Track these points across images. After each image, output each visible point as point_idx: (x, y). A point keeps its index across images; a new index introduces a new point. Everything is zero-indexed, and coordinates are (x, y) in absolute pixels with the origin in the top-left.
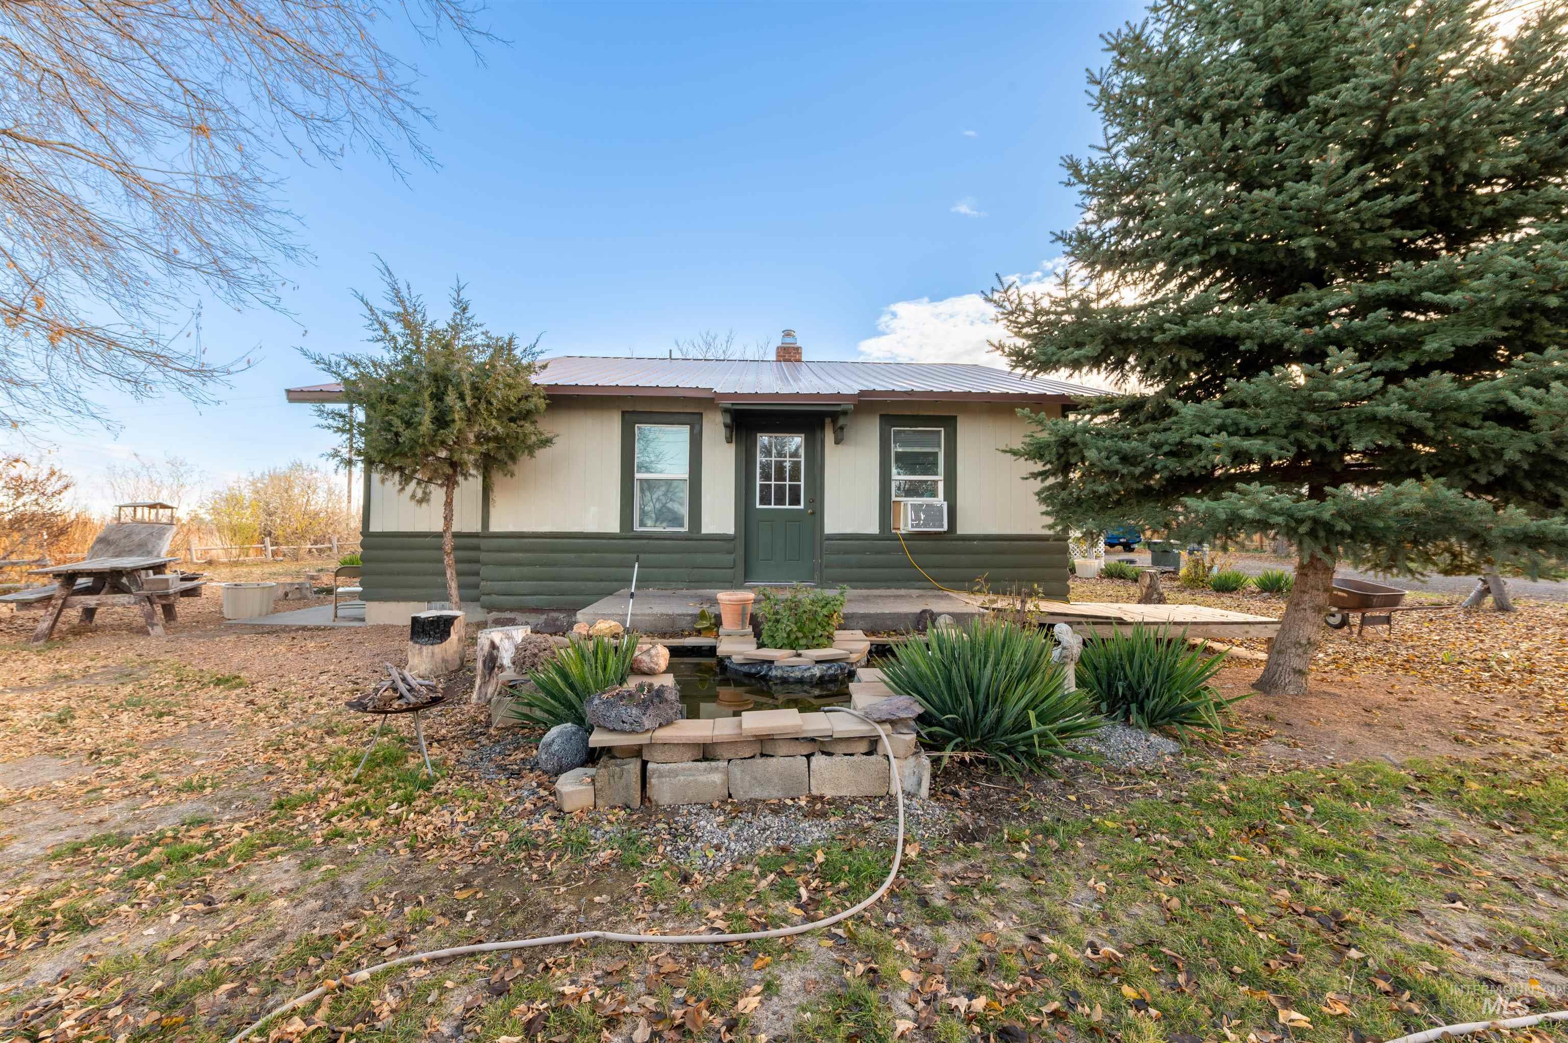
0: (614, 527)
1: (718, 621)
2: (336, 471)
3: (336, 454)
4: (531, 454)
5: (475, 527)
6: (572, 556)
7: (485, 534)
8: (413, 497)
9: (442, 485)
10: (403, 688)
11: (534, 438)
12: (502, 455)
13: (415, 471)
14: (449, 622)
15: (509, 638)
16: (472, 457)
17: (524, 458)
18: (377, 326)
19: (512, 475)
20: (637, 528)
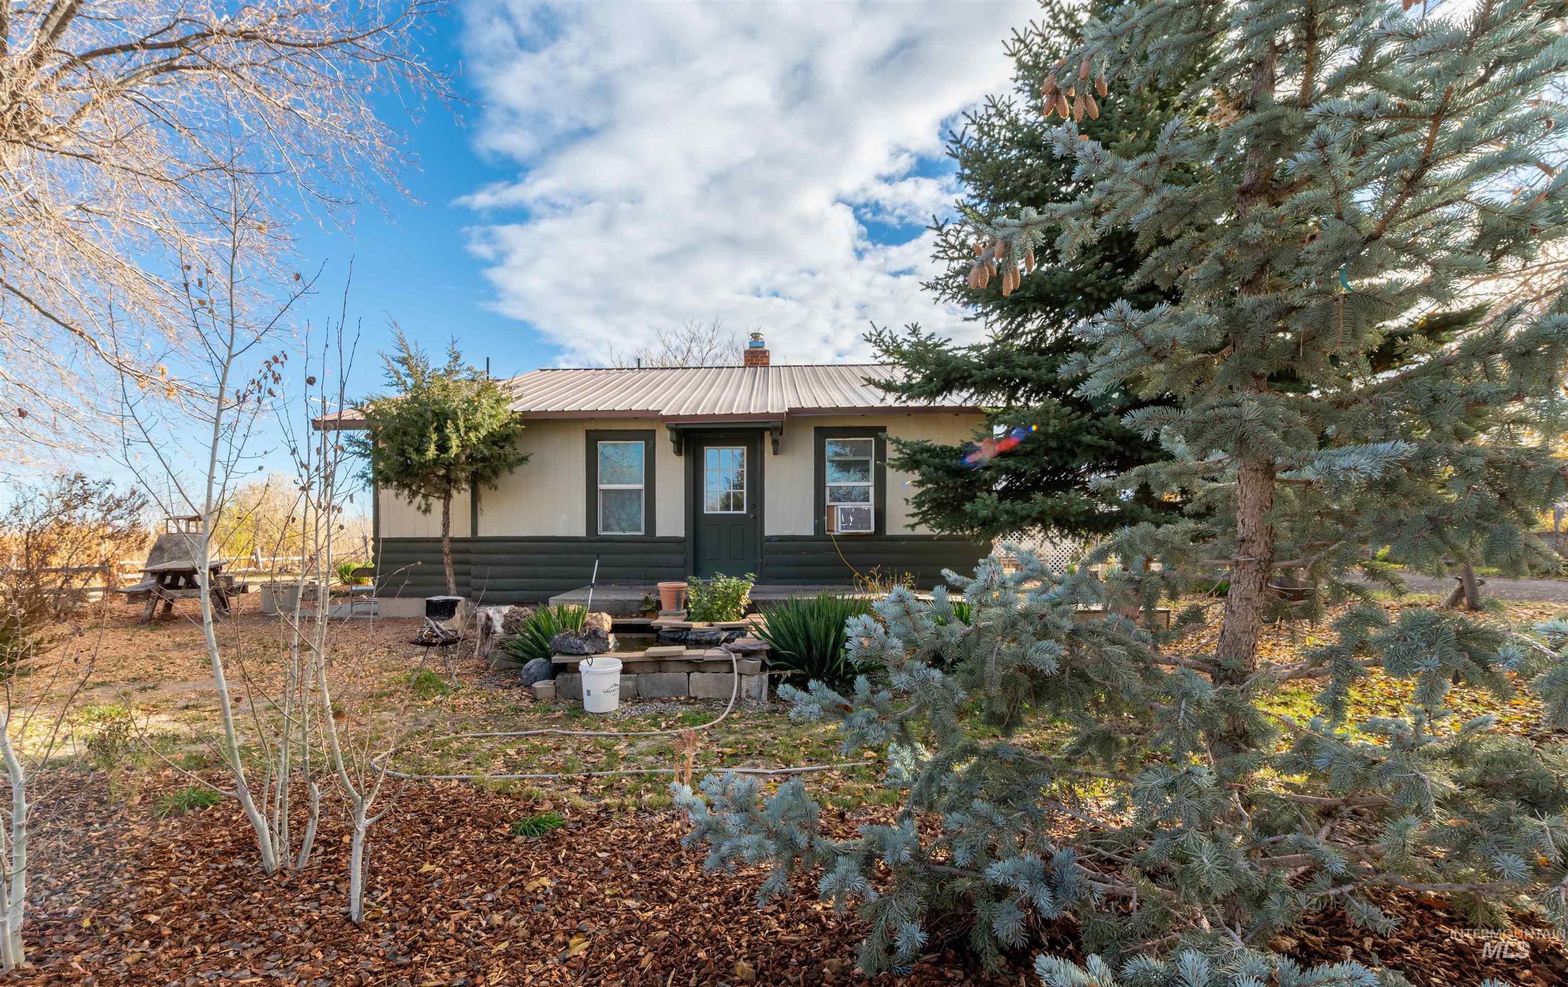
0: (580, 531)
1: (659, 605)
2: (364, 489)
3: (364, 475)
4: (511, 471)
5: (467, 533)
6: (546, 557)
7: (475, 539)
8: (419, 508)
9: (439, 498)
10: (438, 631)
11: (512, 457)
12: (488, 472)
13: (420, 487)
14: (454, 603)
15: (499, 612)
16: (463, 474)
17: (505, 474)
18: (392, 374)
19: (496, 488)
20: (601, 532)
